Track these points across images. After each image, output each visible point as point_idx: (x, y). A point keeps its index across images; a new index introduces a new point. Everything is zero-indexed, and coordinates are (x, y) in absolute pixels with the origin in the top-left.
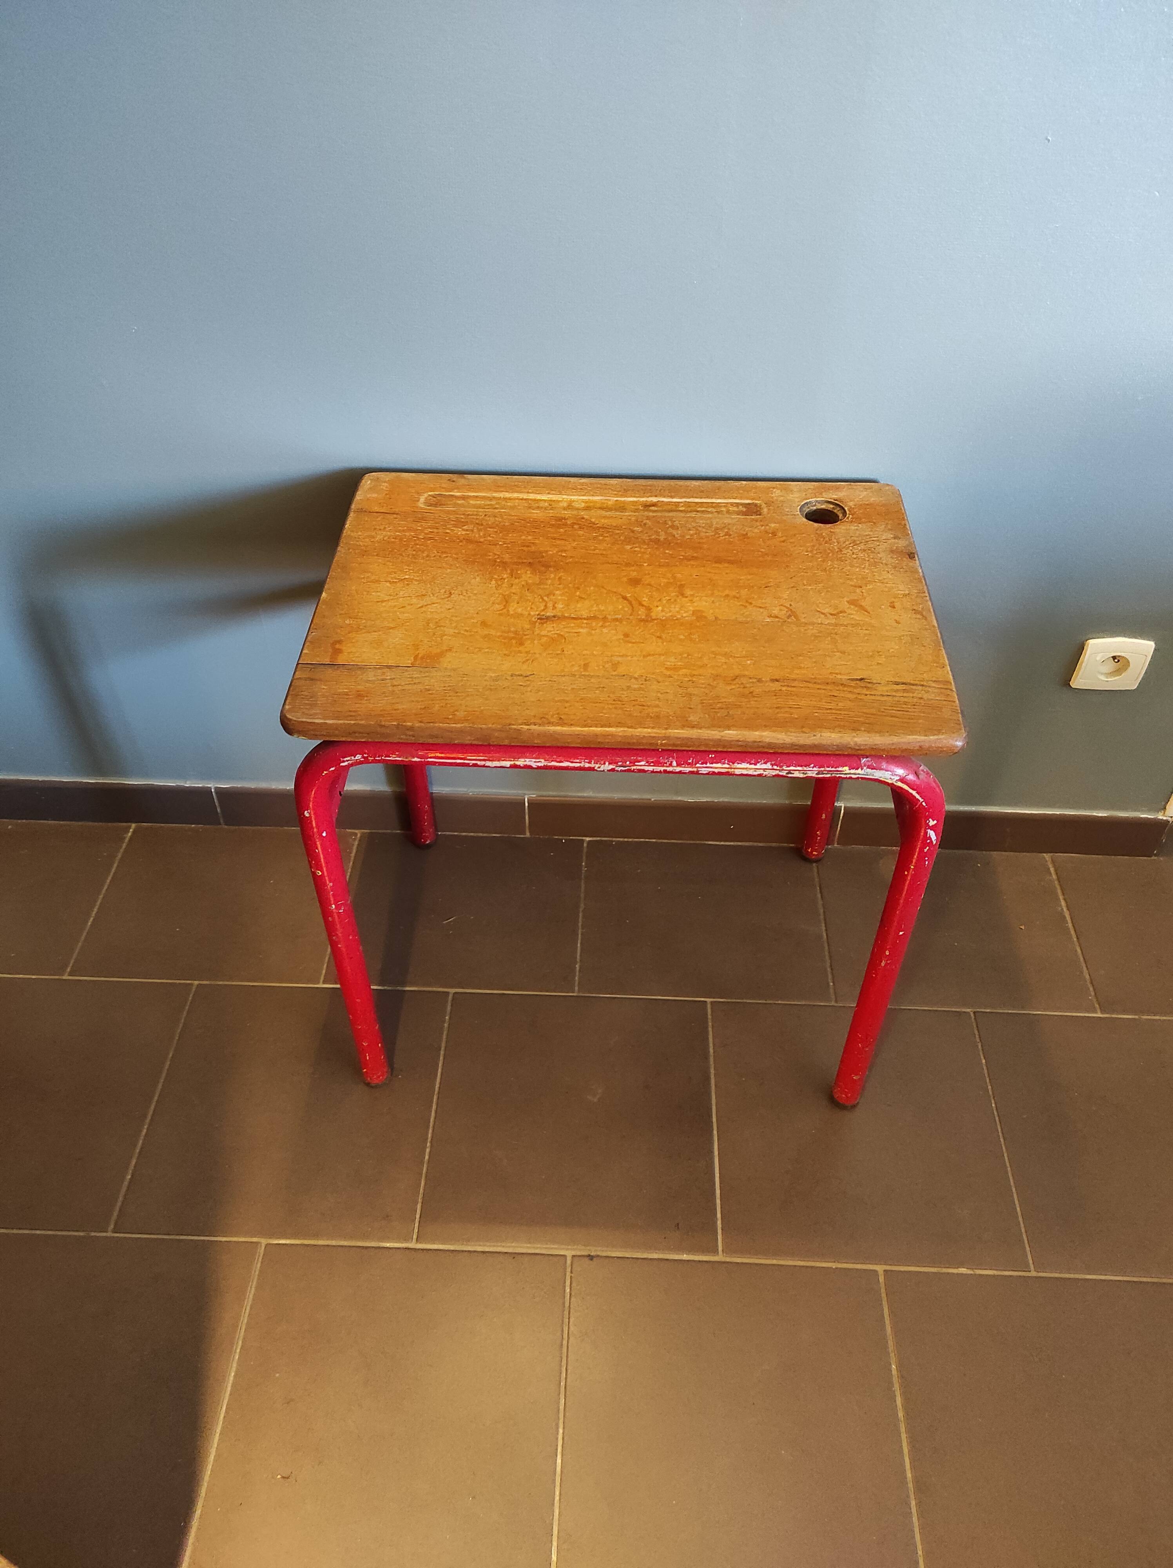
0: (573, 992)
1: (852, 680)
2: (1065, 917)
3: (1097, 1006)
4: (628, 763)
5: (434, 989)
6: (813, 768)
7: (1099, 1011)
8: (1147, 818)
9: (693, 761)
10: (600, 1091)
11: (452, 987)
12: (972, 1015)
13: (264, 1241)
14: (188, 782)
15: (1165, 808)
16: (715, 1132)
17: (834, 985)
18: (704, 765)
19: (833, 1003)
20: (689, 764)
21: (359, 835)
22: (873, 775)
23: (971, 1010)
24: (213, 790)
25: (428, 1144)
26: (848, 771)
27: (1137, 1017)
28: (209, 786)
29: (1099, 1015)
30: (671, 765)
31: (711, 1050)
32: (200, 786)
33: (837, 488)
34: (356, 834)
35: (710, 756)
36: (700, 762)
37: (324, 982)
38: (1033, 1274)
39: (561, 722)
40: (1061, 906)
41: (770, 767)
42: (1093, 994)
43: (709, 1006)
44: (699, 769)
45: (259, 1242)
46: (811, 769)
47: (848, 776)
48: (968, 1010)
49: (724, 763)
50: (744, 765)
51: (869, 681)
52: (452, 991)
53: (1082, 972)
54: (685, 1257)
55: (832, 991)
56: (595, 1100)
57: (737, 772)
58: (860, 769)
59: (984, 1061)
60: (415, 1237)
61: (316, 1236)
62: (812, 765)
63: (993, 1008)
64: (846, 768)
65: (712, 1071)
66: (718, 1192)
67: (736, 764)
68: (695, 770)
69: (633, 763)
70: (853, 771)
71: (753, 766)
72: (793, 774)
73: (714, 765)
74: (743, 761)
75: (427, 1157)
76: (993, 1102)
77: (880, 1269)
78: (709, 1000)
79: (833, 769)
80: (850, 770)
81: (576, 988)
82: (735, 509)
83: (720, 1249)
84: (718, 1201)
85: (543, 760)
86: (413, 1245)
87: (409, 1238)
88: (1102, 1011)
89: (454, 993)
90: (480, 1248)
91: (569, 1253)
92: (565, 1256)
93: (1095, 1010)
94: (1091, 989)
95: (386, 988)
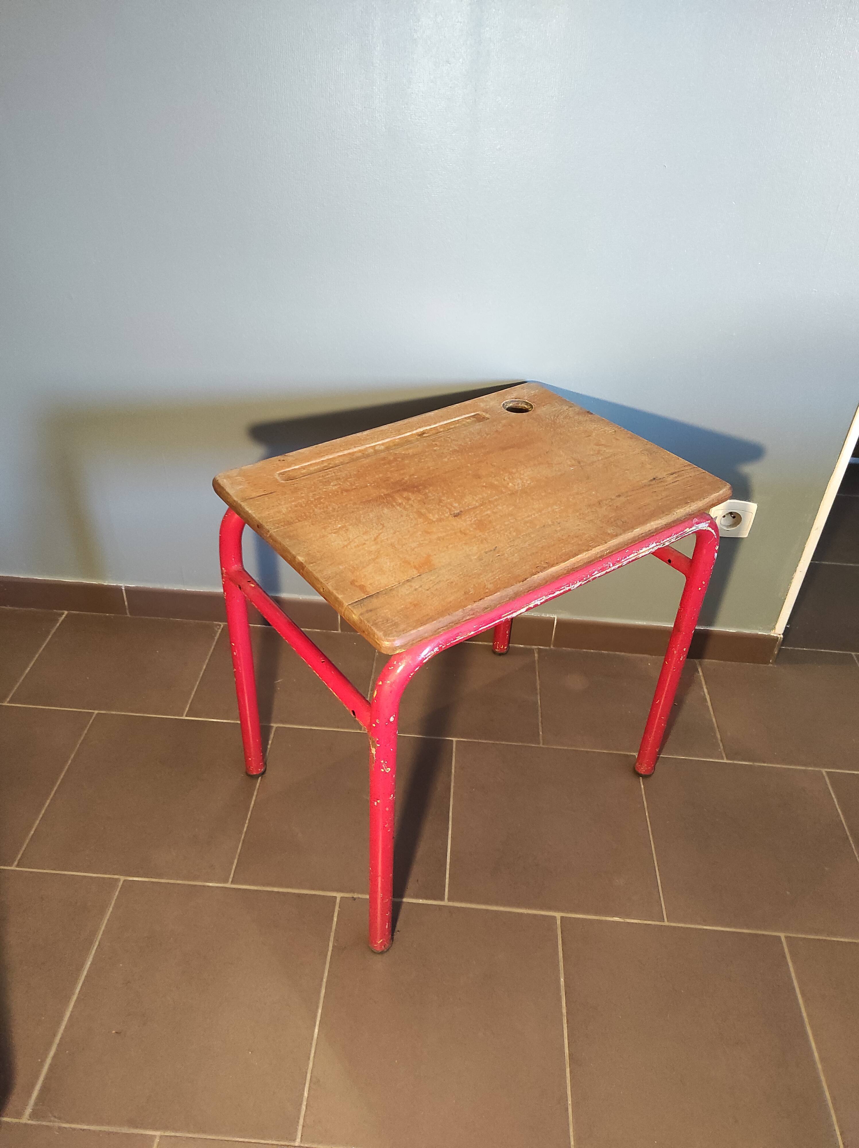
2: (706, 699)
3: (724, 755)
7: (725, 758)
8: (763, 634)
11: (276, 722)
12: (637, 757)
13: (122, 878)
14: (107, 582)
15: (775, 628)
16: (450, 823)
17: (542, 733)
19: (541, 745)
21: (222, 626)
23: (637, 754)
24: (123, 588)
25: (247, 821)
27: (751, 763)
28: (121, 585)
29: (725, 761)
31: (453, 771)
32: (115, 585)
37: (186, 716)
38: (666, 923)
40: (704, 691)
42: (722, 747)
43: (454, 743)
45: (119, 879)
48: (634, 754)
52: (275, 725)
53: (715, 733)
54: (421, 901)
55: (541, 737)
60: (230, 880)
61: (160, 876)
65: (452, 784)
75: (245, 829)
76: (647, 812)
77: (558, 915)
78: (454, 739)
83: (446, 897)
84: (448, 867)
86: (228, 885)
87: (226, 881)
88: (727, 759)
89: (277, 727)
90: (276, 889)
91: (339, 895)
92: (336, 897)
93: (723, 759)
94: (721, 745)
95: (229, 721)
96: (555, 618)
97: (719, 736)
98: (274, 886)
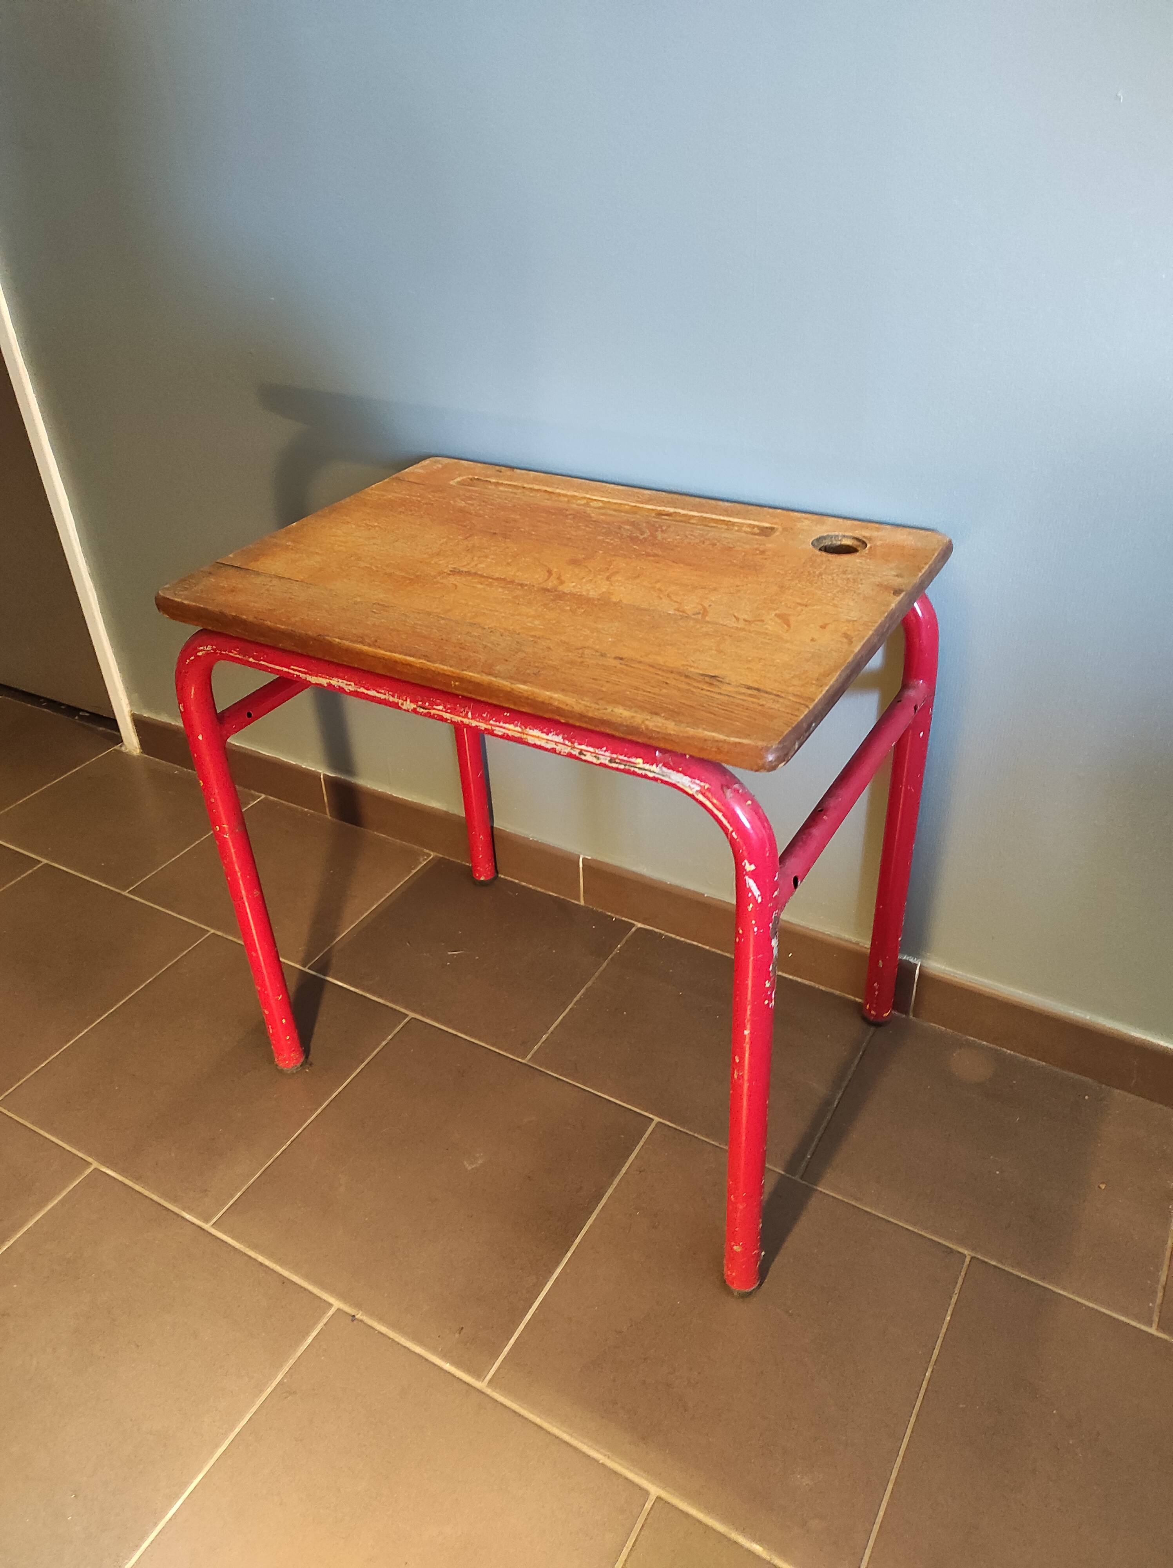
0: (523, 1059)
1: (702, 675)
3: (1156, 1319)
4: (427, 704)
5: (398, 1008)
6: (605, 751)
7: (1155, 1325)
9: (487, 715)
10: (480, 1161)
11: (414, 1011)
12: (968, 1260)
13: (95, 1164)
14: (305, 764)
16: (569, 1254)
17: (811, 1158)
18: (497, 723)
20: (483, 718)
21: (432, 857)
22: (670, 778)
23: (970, 1253)
24: (322, 777)
25: (290, 1141)
26: (641, 765)
28: (320, 771)
29: (1153, 1331)
30: (466, 716)
31: (624, 1170)
32: (313, 769)
33: (878, 530)
34: (429, 855)
35: (505, 714)
36: (494, 719)
39: (374, 644)
41: (562, 741)
42: (1159, 1301)
43: (653, 1125)
44: (494, 728)
45: (91, 1164)
46: (603, 753)
47: (644, 772)
48: (966, 1252)
49: (516, 726)
50: (536, 732)
51: (721, 680)
52: (412, 1015)
53: (1158, 1269)
54: (447, 1366)
55: (804, 1164)
56: (469, 1168)
57: (531, 740)
58: (654, 766)
59: (949, 1318)
60: (215, 1220)
61: (138, 1179)
62: (605, 749)
63: (1001, 1262)
64: (640, 761)
65: (610, 1191)
66: (528, 1317)
67: (528, 729)
68: (489, 727)
69: (432, 704)
70: (647, 766)
71: (544, 736)
72: (585, 755)
73: (507, 726)
74: (534, 727)
75: (279, 1152)
76: (930, 1370)
77: (654, 1491)
78: (657, 1119)
79: (626, 758)
80: (644, 763)
81: (529, 1057)
82: (748, 529)
83: (489, 1376)
84: (522, 1327)
85: (352, 684)
86: (207, 1227)
87: (207, 1221)
88: (1160, 1327)
89: (412, 1018)
90: (260, 1258)
91: (336, 1304)
92: (331, 1305)
93: (1150, 1323)
94: (1160, 1294)
95: (357, 991)
96: (916, 965)
97: (1163, 1278)
98: (262, 1253)
